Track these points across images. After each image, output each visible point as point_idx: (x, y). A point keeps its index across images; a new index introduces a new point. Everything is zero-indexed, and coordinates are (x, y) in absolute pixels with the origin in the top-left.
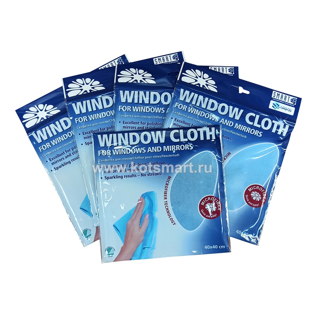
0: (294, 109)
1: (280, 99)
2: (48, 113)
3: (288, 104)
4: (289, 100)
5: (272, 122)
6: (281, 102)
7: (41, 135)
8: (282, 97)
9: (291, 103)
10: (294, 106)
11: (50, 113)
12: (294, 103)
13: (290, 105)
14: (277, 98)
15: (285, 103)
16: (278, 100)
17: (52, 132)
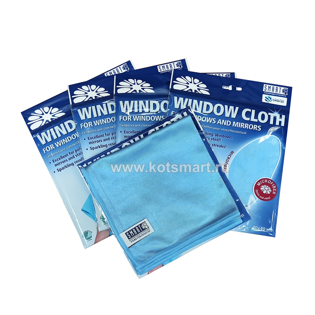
0: (286, 99)
1: (271, 92)
2: (53, 116)
3: (279, 95)
4: (280, 91)
5: (268, 114)
6: (273, 94)
7: (45, 137)
8: (273, 89)
9: (283, 93)
10: (286, 96)
11: (55, 116)
12: (286, 93)
13: (282, 96)
14: (269, 91)
15: (277, 95)
16: (269, 93)
17: (56, 134)
